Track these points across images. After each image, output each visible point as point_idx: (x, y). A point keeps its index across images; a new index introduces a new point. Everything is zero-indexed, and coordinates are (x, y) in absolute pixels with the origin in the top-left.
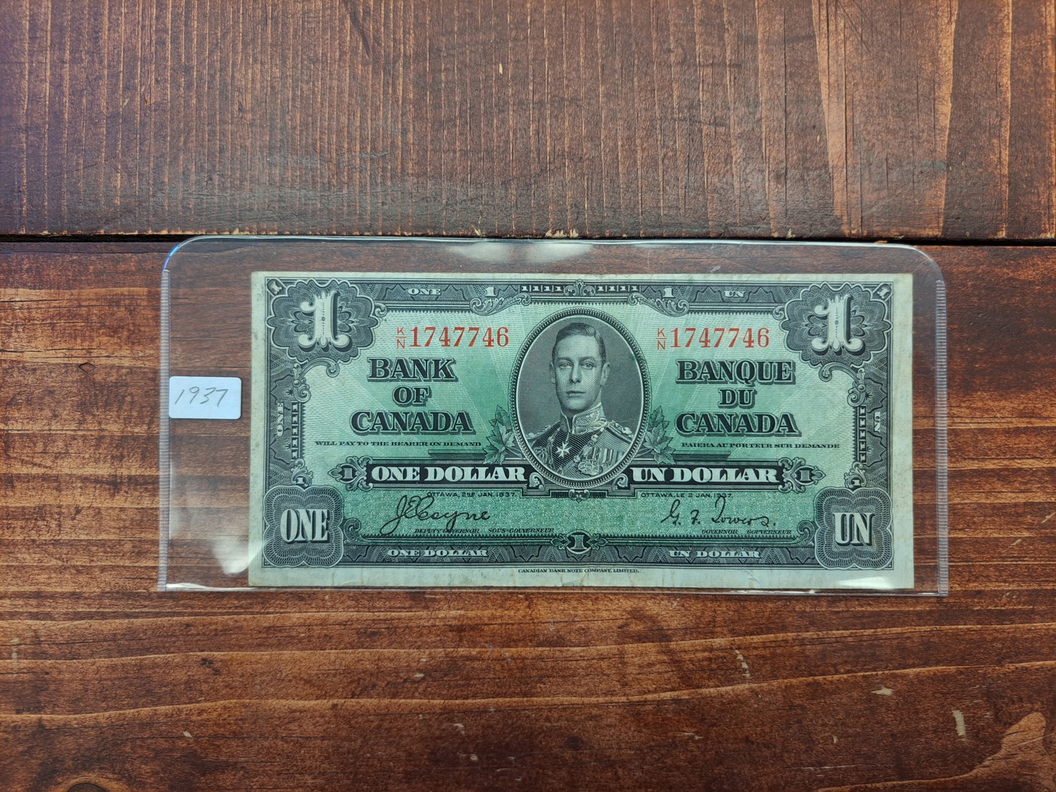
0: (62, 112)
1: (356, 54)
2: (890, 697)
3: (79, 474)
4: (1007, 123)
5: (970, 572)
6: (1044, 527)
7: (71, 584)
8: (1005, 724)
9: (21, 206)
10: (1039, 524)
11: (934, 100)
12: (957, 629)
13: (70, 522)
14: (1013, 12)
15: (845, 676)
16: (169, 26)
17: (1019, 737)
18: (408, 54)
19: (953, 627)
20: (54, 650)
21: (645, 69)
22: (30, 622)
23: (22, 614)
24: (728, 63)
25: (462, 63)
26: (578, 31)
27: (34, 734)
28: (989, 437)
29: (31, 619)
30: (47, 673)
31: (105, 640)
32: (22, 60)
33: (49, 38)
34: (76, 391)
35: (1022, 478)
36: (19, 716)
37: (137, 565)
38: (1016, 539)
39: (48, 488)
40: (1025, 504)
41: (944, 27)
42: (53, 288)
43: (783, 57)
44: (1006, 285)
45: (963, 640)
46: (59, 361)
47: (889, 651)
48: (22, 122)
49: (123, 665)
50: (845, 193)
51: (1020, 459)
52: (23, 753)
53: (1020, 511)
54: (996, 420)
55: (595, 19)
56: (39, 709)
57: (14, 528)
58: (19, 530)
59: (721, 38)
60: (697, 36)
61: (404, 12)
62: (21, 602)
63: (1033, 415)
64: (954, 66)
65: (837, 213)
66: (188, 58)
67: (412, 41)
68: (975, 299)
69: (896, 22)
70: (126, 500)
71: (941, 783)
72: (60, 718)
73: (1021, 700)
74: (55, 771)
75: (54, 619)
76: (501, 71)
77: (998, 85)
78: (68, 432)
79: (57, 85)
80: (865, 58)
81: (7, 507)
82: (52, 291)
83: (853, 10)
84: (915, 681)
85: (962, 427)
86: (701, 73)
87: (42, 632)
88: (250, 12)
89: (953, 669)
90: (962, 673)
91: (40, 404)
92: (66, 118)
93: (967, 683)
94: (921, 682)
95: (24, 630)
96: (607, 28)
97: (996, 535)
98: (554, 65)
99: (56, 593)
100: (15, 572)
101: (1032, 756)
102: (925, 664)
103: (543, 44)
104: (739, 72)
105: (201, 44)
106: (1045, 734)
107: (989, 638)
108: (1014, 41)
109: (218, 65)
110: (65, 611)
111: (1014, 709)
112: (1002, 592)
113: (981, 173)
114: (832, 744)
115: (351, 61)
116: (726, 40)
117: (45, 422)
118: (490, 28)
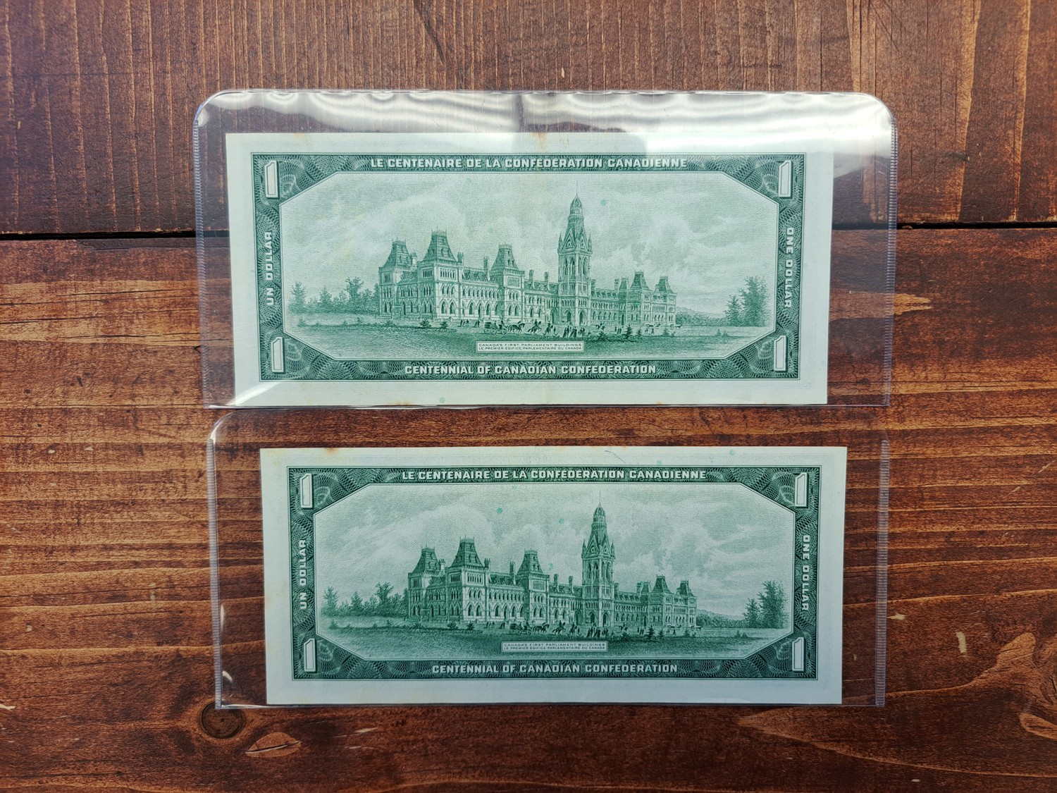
0: (166, 119)
1: (432, 60)
2: (903, 621)
3: (200, 442)
4: (1021, 116)
5: (975, 515)
6: (1040, 476)
7: (198, 537)
8: (1001, 643)
9: (135, 206)
10: (1035, 474)
11: (956, 95)
12: (962, 564)
13: (195, 484)
14: (1031, 10)
15: (865, 604)
16: (260, 36)
17: (1012, 653)
18: (478, 60)
19: (959, 562)
20: (186, 592)
21: (694, 70)
22: (165, 569)
23: (157, 562)
24: (769, 64)
25: (528, 68)
26: (632, 36)
27: (173, 662)
28: (995, 399)
29: (165, 566)
30: (181, 612)
31: (230, 584)
32: (128, 71)
33: (151, 50)
34: (193, 370)
35: (1023, 434)
36: (160, 647)
37: (254, 519)
38: (1016, 486)
39: (174, 455)
40: (1025, 456)
41: (967, 26)
42: (168, 279)
43: (819, 57)
44: (1014, 264)
45: (967, 573)
46: (177, 344)
47: (902, 583)
48: (132, 129)
49: (246, 604)
50: (873, 184)
51: (1021, 417)
52: (165, 678)
53: (1020, 462)
54: (1002, 384)
55: (648, 24)
56: (175, 642)
57: (146, 490)
58: (150, 492)
59: (763, 40)
60: (741, 39)
61: (474, 20)
62: (155, 553)
63: (1034, 379)
64: (975, 62)
65: (866, 201)
66: (278, 67)
67: (482, 47)
68: (986, 277)
69: (923, 22)
70: (242, 465)
71: (944, 692)
72: (194, 649)
73: (1015, 623)
74: (192, 692)
75: (184, 566)
76: (563, 75)
77: (1015, 80)
78: (188, 407)
79: (161, 94)
80: (894, 57)
81: (138, 472)
83: (885, 11)
84: (925, 608)
85: (972, 390)
86: (745, 73)
87: (175, 577)
88: (333, 22)
89: (957, 597)
90: (965, 601)
91: (162, 382)
92: (171, 122)
93: (969, 609)
94: (930, 608)
95: (159, 576)
96: (660, 33)
97: (998, 484)
98: (612, 69)
99: (185, 544)
100: (149, 527)
101: (1023, 669)
102: (934, 594)
103: (601, 49)
104: (779, 72)
105: (289, 53)
106: (1034, 651)
107: (990, 571)
108: (1031, 38)
109: (305, 73)
110: (194, 559)
111: (1009, 630)
112: (1002, 532)
113: (997, 162)
114: (853, 661)
115: (427, 67)
116: (768, 42)
117: (167, 398)
118: (553, 34)
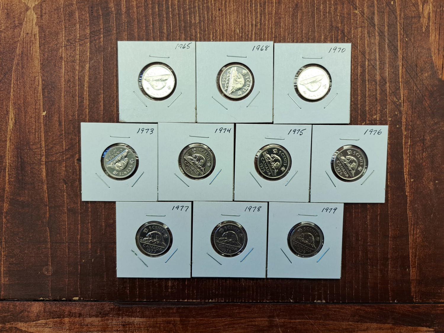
82: (147, 319)
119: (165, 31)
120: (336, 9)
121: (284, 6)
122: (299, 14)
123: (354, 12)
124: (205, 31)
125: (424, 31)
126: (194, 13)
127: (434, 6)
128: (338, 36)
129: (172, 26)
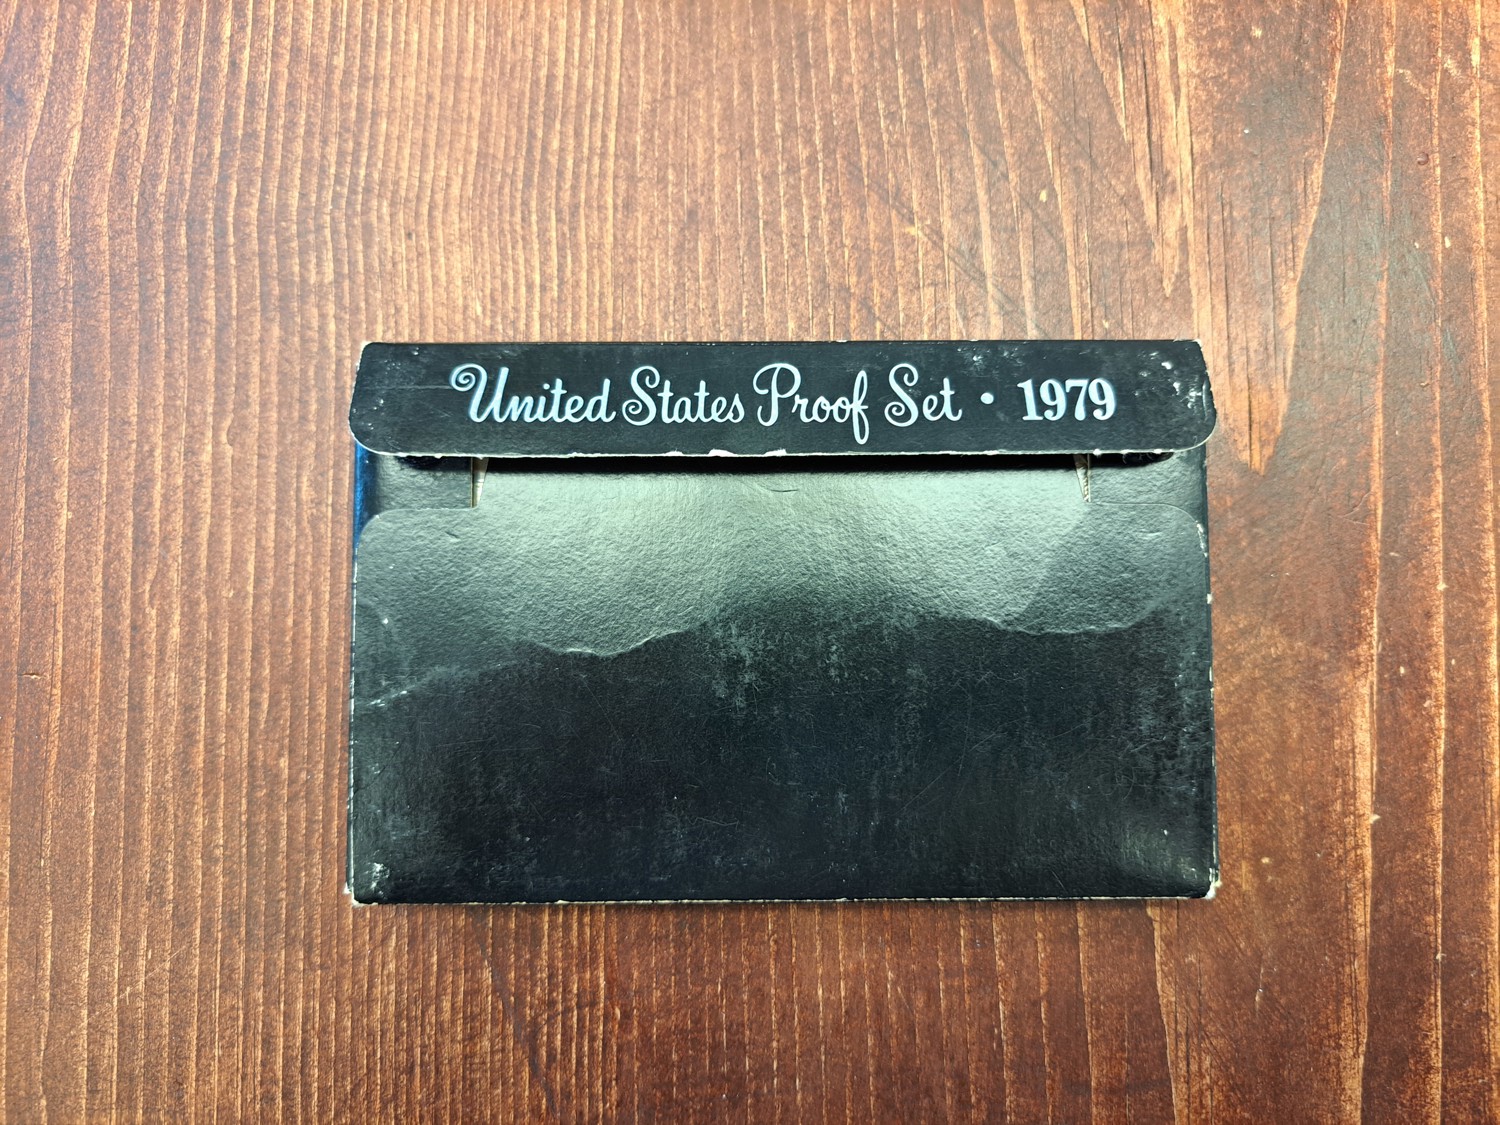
119: (211, 315)
120: (835, 224)
121: (647, 218)
122: (703, 246)
123: (904, 235)
124: (355, 311)
125: (1168, 291)
126: (319, 250)
127: (1198, 205)
128: (848, 318)
129: (239, 297)
